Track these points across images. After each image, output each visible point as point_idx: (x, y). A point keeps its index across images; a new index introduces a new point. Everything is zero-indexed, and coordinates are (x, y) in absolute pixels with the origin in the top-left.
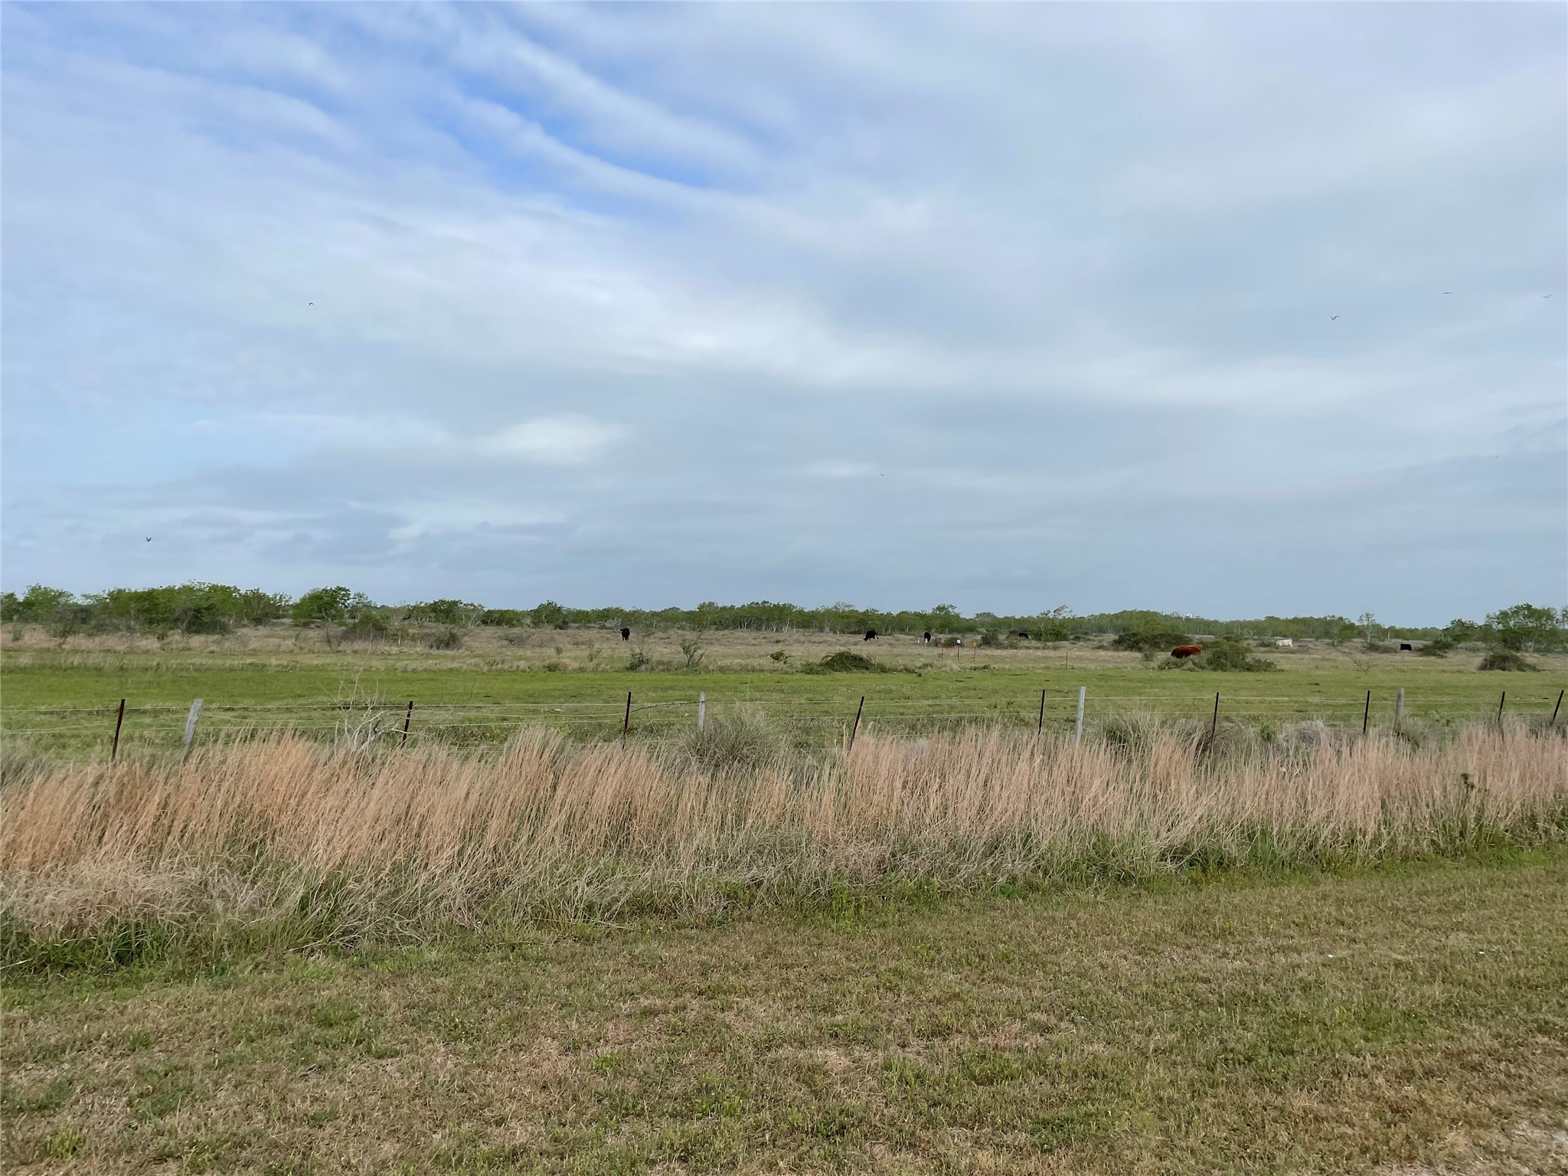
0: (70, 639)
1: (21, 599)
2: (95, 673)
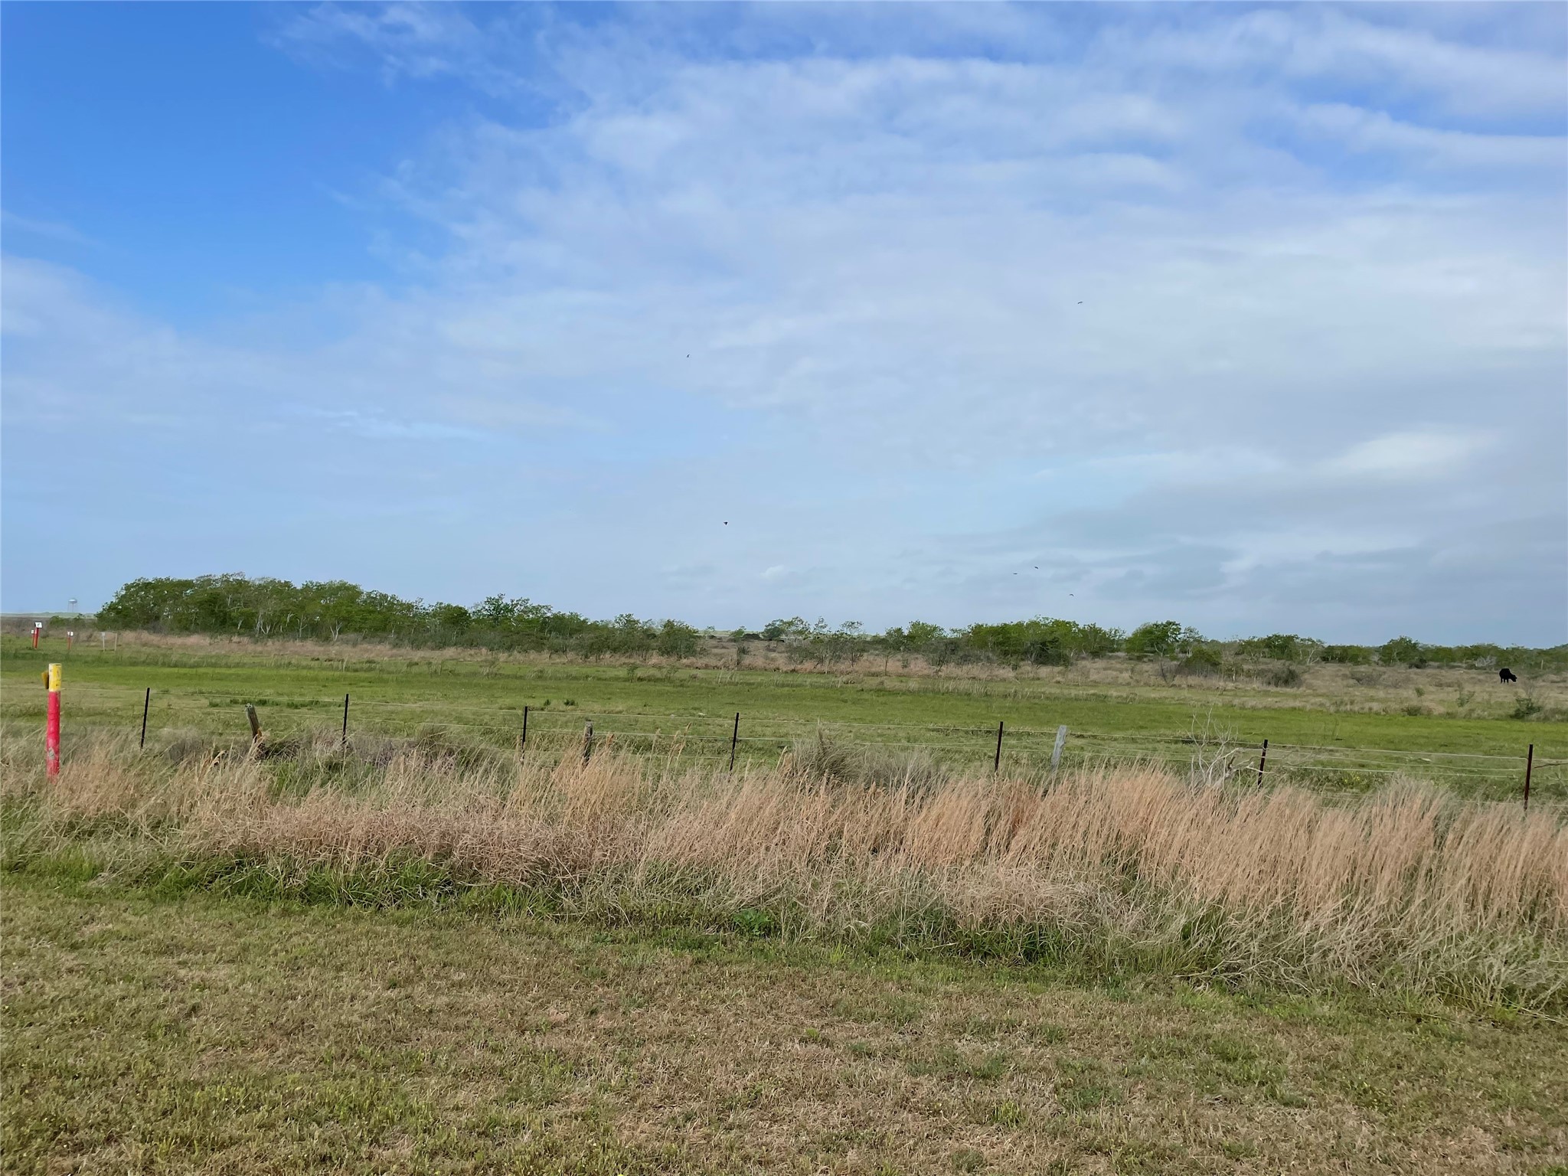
0: (944, 668)
1: (906, 633)
2: (966, 697)
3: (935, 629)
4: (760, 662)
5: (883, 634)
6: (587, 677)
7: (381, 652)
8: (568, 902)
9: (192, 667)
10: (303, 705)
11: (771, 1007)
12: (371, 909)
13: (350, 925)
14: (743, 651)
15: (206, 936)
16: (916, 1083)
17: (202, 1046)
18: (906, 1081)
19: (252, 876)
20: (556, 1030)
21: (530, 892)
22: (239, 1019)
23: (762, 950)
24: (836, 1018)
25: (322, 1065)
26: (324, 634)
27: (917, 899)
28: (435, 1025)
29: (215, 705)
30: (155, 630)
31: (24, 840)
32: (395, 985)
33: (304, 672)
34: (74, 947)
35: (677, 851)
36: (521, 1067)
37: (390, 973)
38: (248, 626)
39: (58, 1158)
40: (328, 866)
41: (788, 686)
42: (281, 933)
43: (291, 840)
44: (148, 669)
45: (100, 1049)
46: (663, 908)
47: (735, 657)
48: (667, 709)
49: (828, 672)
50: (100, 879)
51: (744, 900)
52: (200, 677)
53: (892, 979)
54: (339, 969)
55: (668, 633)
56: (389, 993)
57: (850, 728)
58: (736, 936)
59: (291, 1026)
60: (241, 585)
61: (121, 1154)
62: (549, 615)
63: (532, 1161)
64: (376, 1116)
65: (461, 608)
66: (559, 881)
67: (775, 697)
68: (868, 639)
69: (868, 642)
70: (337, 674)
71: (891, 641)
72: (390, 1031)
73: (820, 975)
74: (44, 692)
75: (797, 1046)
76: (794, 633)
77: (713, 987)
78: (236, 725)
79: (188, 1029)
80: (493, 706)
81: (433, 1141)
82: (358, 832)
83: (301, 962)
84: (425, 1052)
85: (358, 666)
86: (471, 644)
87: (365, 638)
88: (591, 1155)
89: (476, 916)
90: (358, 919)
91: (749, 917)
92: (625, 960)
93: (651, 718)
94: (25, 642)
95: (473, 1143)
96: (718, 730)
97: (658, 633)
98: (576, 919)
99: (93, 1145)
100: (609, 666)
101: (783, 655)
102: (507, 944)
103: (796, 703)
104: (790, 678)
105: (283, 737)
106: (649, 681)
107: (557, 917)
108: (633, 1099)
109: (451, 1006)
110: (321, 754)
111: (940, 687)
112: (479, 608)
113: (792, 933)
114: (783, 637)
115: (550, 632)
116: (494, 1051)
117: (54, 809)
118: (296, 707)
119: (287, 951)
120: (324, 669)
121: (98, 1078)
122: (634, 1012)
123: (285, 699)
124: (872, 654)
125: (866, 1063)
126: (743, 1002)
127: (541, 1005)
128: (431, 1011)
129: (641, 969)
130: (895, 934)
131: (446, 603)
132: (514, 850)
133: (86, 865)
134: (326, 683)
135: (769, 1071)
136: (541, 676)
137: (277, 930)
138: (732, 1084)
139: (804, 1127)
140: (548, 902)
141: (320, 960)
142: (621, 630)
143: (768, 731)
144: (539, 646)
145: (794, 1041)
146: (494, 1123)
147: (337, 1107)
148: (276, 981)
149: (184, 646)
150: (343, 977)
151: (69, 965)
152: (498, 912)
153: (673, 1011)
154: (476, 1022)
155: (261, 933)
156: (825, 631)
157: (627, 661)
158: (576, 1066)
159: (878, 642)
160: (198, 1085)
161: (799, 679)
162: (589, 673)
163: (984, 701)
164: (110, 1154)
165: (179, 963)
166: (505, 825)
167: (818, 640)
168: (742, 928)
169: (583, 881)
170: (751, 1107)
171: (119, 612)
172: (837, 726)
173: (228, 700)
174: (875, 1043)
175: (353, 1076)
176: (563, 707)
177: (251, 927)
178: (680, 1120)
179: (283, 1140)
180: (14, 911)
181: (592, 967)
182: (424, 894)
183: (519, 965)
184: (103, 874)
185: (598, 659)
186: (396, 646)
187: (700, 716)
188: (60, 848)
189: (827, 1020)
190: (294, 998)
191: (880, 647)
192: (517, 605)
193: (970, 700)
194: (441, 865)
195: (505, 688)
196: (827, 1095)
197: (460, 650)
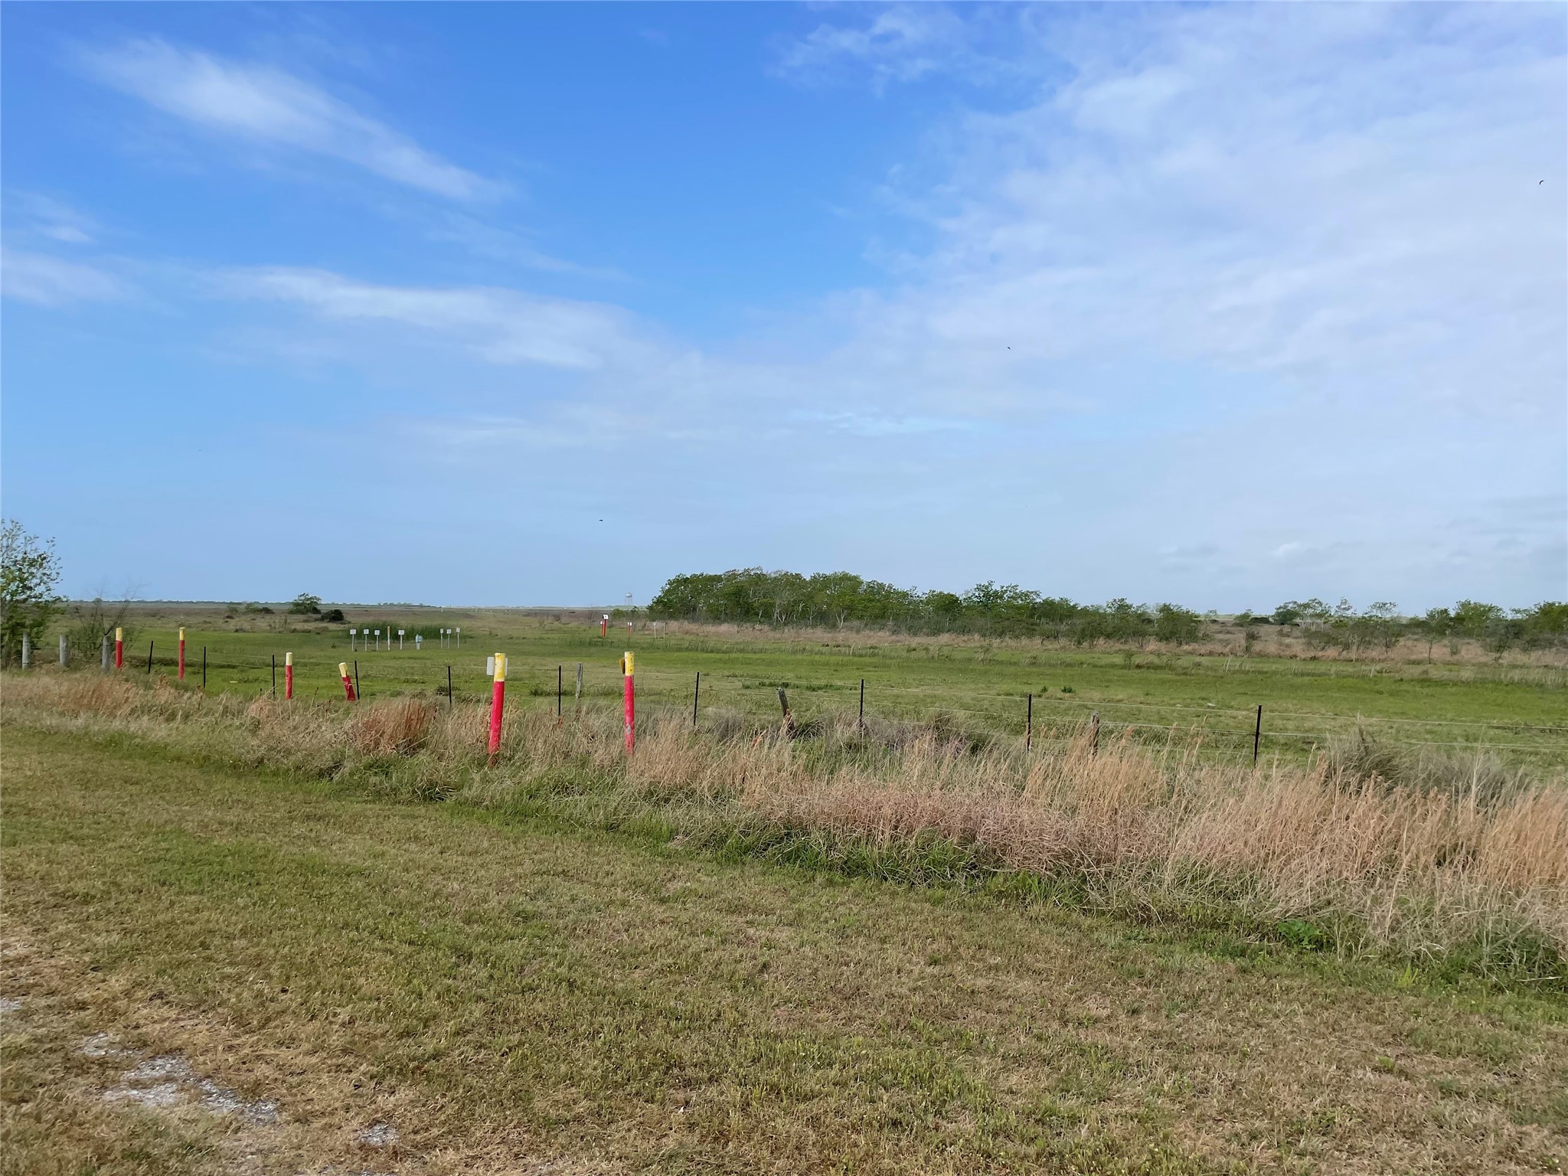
3: (1491, 609)
4: (1272, 648)
5: (1422, 615)
6: (1082, 663)
7: (882, 638)
8: (1094, 895)
9: (725, 652)
10: (820, 688)
11: (1334, 1030)
12: (905, 886)
13: (886, 899)
14: (1252, 637)
15: (768, 899)
16: (1521, 1133)
17: (776, 1001)
18: (1509, 1129)
19: (798, 848)
20: (1098, 1025)
21: (1055, 882)
22: (803, 980)
23: (1315, 965)
24: (1413, 1049)
25: (879, 1032)
26: (831, 622)
27: (1504, 923)
28: (979, 1006)
29: (747, 687)
30: (694, 620)
31: (615, 804)
32: (936, 962)
33: (817, 658)
34: (663, 901)
35: (1207, 852)
36: (1069, 1059)
37: (929, 950)
38: (767, 615)
39: (672, 1091)
40: (863, 842)
41: (1308, 674)
42: (828, 901)
43: (829, 815)
44: (691, 654)
45: (693, 997)
46: (1198, 910)
47: (1243, 643)
48: (1172, 699)
49: (1357, 660)
50: (676, 841)
51: (1290, 910)
52: (733, 661)
53: (1478, 1012)
54: (883, 941)
55: (1166, 619)
56: (929, 970)
57: (1389, 724)
58: (1282, 947)
59: (848, 991)
60: (760, 578)
61: (722, 1093)
62: (1038, 600)
63: (1093, 1158)
64: (936, 1090)
65: (952, 595)
66: (1084, 874)
67: (1295, 688)
68: (1404, 622)
69: (1403, 625)
70: (846, 658)
71: (1433, 623)
72: (937, 1007)
73: (1388, 1000)
74: (623, 676)
75: (1369, 1074)
76: (1312, 616)
77: (1262, 1000)
78: (766, 706)
79: (762, 985)
80: (991, 692)
81: (992, 1121)
82: (887, 811)
83: (849, 931)
84: (974, 1031)
85: (864, 652)
86: (964, 630)
87: (866, 625)
88: (1154, 1161)
89: (1003, 901)
90: (894, 895)
91: (1296, 929)
92: (1161, 961)
93: (1155, 708)
94: (596, 631)
95: (1033, 1130)
96: (1231, 722)
97: (1153, 617)
98: (1104, 913)
99: (699, 1082)
100: (1104, 653)
101: (1300, 640)
102: (1037, 932)
103: (1321, 694)
104: (1311, 667)
105: (807, 717)
106: (1148, 668)
107: (1084, 909)
108: (1190, 1108)
109: (991, 989)
110: (841, 734)
111: (1502, 677)
112: (970, 595)
113: (1349, 949)
114: (1298, 620)
115: (1039, 617)
116: (1039, 1038)
117: (635, 779)
118: (814, 690)
119: (836, 920)
120: (835, 654)
121: (694, 1022)
122: (1179, 1017)
123: (804, 683)
124: (1409, 639)
125: (1457, 1103)
126: (1300, 1020)
127: (1080, 998)
128: (973, 992)
129: (1180, 972)
130: (1478, 961)
131: (938, 591)
132: (1037, 838)
133: (664, 828)
134: (838, 667)
135: (1340, 1098)
136: (1034, 662)
137: (824, 899)
138: (1298, 1107)
139: (1389, 1165)
140: (1074, 894)
141: (865, 931)
142: (1113, 615)
143: (1291, 725)
144: (1030, 632)
145: (1365, 1069)
146: (1051, 1112)
147: (900, 1074)
148: (830, 946)
149: (717, 634)
150: (887, 949)
151: (661, 917)
152: (1025, 899)
153: (1221, 1020)
154: (1018, 1009)
155: (812, 900)
156: (1349, 613)
157: (1123, 647)
158: (1123, 1066)
159: (1416, 625)
160: (777, 1037)
161: (1322, 668)
162: (1084, 660)
163: (1563, 694)
164: (712, 1092)
165: (747, 922)
166: (1025, 814)
167: (1340, 624)
168: (1291, 940)
169: (1108, 874)
170: (1323, 1135)
171: (665, 604)
172: (1373, 720)
173: (757, 683)
174: (1466, 1082)
175: (910, 1047)
176: (1060, 694)
177: (803, 894)
178: (1245, 1138)
179: (856, 1099)
180: (613, 866)
181: (1128, 965)
182: (952, 876)
183: (1052, 955)
184: (678, 837)
185: (1092, 646)
186: (894, 632)
187: (1209, 707)
188: (644, 811)
189: (1401, 1050)
190: (847, 965)
191: (1420, 630)
192: (1006, 591)
193: (1543, 693)
194: (966, 849)
195: (1001, 674)
196: (1413, 1133)
197: (953, 636)
